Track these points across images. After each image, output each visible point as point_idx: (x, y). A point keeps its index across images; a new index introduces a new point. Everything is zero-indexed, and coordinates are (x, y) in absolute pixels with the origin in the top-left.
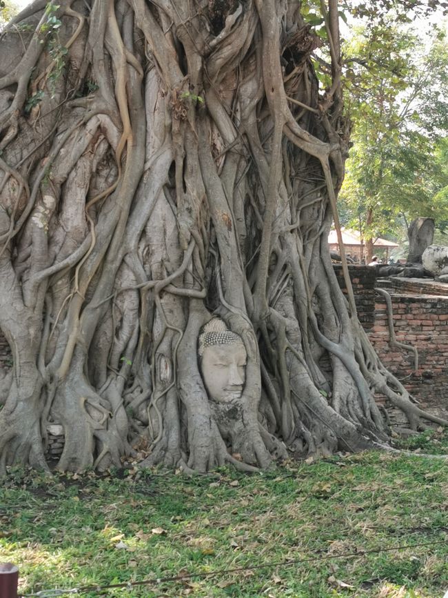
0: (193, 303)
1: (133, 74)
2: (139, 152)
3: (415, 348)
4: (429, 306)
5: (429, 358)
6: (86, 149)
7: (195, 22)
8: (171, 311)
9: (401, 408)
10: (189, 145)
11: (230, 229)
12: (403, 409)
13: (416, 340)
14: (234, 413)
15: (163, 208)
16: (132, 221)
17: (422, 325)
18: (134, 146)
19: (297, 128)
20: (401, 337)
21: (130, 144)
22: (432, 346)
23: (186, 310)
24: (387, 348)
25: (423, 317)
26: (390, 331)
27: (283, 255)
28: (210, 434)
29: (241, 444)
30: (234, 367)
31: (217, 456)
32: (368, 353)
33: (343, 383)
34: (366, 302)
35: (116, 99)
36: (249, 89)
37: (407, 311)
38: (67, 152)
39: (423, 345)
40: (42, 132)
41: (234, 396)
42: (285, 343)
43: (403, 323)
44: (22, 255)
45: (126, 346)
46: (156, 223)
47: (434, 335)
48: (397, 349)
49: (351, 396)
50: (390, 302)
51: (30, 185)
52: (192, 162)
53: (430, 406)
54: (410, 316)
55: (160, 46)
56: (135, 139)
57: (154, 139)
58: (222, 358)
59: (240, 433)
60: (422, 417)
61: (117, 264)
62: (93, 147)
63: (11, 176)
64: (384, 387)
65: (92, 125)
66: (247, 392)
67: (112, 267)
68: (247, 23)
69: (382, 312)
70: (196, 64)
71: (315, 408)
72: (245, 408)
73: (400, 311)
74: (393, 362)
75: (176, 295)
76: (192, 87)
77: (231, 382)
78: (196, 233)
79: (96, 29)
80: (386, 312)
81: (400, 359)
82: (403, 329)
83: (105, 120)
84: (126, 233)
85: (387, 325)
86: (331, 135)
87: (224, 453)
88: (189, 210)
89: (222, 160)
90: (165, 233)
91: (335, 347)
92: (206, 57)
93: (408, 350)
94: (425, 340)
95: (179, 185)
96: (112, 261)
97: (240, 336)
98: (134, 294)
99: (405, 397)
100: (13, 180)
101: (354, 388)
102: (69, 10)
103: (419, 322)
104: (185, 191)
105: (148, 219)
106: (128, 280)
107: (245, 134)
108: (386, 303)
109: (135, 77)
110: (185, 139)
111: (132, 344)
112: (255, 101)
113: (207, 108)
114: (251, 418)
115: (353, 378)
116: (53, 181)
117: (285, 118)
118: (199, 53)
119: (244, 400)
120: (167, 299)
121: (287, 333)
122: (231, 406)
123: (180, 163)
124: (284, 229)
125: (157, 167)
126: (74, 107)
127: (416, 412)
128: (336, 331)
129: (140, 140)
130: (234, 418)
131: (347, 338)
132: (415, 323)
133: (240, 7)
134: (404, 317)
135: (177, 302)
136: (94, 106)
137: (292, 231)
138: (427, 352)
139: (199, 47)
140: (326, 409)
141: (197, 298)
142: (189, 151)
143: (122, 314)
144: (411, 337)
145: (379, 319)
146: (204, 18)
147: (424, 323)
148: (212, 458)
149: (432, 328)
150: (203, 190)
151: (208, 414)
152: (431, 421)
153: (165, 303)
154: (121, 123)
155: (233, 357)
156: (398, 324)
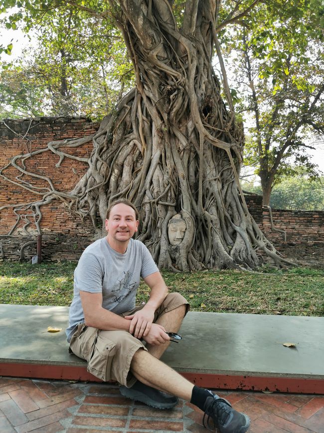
0: (169, 208)
1: (146, 124)
2: (149, 152)
3: (285, 232)
4: (293, 213)
5: (293, 237)
6: (130, 152)
7: (161, 101)
8: (161, 211)
9: (271, 257)
10: (166, 148)
11: (184, 179)
12: (272, 257)
13: (286, 228)
14: (177, 249)
15: (158, 172)
16: (147, 178)
17: (289, 222)
18: (147, 150)
19: (211, 137)
20: (278, 226)
21: (145, 149)
22: (296, 231)
23: (167, 211)
24: (270, 231)
25: (290, 218)
26: (271, 224)
27: (211, 189)
28: (165, 257)
29: (178, 262)
30: (178, 232)
31: (167, 265)
32: (257, 232)
33: (239, 243)
34: (258, 211)
35: (139, 133)
36: (190, 124)
37: (281, 215)
38: (122, 154)
39: (290, 231)
40: (114, 147)
41: (177, 243)
42: (210, 225)
43: (278, 221)
44: (109, 191)
45: (147, 224)
46: (155, 178)
47: (297, 227)
48: (276, 232)
49: (242, 249)
50: (271, 211)
51: (110, 166)
52: (168, 154)
53: (288, 257)
54: (282, 217)
55: (153, 112)
56: (147, 148)
57: (154, 147)
58: (174, 228)
59: (178, 257)
60: (282, 261)
61: (142, 193)
62: (134, 152)
63: (103, 163)
64: (263, 247)
65: (131, 144)
66: (183, 242)
67: (140, 195)
68: (181, 98)
69: (267, 215)
70: (165, 117)
71: (219, 252)
72: (180, 248)
73: (277, 215)
74: (273, 238)
75: (162, 205)
76: (165, 126)
77: (176, 237)
78: (170, 181)
79: (134, 110)
80: (269, 215)
81: (278, 236)
82: (279, 223)
83: (136, 141)
84: (145, 182)
85: (270, 221)
86: (232, 140)
87: (170, 264)
88: (168, 172)
89: (182, 153)
90: (159, 181)
91: (237, 228)
92: (169, 114)
93: (282, 233)
94: (292, 228)
95: (164, 163)
96: (140, 192)
97: (185, 220)
98: (148, 205)
99: (274, 252)
100: (103, 165)
101: (245, 246)
102: (125, 105)
103: (288, 221)
104: (166, 165)
105: (152, 177)
106: (146, 199)
107: (191, 142)
108: (269, 211)
109: (147, 125)
110: (164, 146)
111: (149, 224)
112: (192, 129)
113: (174, 133)
114: (183, 252)
115: (245, 242)
116: (117, 164)
117: (204, 134)
118: (166, 112)
119: (181, 244)
120: (159, 206)
121: (212, 221)
122: (176, 247)
123: (163, 155)
124: (211, 179)
125: (155, 157)
126: (126, 138)
127: (278, 259)
128: (238, 222)
129: (149, 147)
130: (177, 252)
131: (243, 224)
132: (285, 221)
133: (177, 91)
134: (279, 218)
135: (163, 207)
136: (131, 137)
137: (215, 180)
138: (293, 234)
139: (165, 110)
140: (223, 252)
141: (171, 206)
142: (167, 150)
143: (145, 212)
144: (284, 227)
145: (265, 218)
146: (166, 99)
147: (290, 221)
148: (165, 266)
149: (296, 223)
150: (173, 164)
151: (166, 249)
152: (289, 264)
153: (159, 207)
154: (141, 142)
155: (178, 228)
156: (276, 221)
